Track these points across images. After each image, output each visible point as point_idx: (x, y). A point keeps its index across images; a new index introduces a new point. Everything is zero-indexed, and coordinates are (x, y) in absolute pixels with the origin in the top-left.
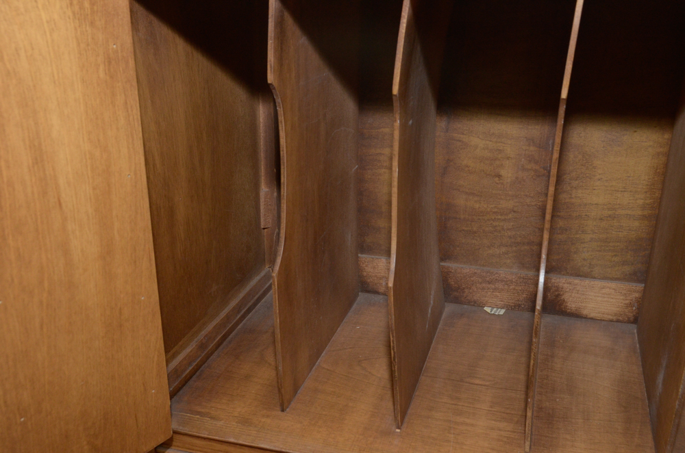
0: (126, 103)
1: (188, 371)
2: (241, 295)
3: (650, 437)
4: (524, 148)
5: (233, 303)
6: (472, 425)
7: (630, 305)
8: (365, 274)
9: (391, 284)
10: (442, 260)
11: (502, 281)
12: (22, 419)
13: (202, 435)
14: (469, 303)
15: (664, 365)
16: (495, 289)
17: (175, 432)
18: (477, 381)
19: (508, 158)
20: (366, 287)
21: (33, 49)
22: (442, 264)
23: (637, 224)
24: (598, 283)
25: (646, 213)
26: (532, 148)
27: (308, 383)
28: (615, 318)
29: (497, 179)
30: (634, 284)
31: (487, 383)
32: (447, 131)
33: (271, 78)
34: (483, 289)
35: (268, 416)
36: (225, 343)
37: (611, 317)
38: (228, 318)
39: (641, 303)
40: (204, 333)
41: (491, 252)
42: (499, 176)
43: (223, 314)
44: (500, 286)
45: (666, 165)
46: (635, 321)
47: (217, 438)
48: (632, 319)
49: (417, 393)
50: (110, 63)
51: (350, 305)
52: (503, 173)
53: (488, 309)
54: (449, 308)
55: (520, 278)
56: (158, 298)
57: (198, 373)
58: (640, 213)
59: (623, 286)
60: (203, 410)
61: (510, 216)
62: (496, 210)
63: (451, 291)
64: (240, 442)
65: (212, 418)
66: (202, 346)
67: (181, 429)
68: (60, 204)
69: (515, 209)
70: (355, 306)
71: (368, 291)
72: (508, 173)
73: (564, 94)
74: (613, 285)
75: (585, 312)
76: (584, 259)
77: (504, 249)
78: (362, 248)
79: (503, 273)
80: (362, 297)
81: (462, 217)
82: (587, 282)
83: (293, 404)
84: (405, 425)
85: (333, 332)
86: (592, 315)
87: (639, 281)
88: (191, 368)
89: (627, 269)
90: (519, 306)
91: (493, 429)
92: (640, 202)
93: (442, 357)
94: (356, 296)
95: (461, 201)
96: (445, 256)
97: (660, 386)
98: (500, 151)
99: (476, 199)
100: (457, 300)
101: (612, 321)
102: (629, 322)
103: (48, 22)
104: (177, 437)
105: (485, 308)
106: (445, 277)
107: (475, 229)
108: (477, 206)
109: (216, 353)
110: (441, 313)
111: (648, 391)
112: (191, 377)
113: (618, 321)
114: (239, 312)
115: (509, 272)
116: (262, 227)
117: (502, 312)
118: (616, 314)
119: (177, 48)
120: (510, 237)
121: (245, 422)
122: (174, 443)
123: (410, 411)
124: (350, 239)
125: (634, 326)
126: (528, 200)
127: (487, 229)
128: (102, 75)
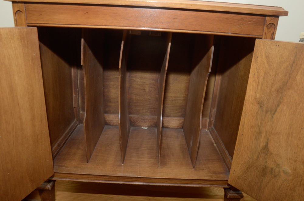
0: (38, 72)
1: (55, 153)
2: (69, 128)
3: (190, 158)
4: (151, 81)
5: (67, 131)
6: (143, 161)
7: (181, 124)
8: (106, 120)
9: (119, 123)
10: (129, 114)
11: (146, 119)
12: (8, 173)
13: (64, 173)
14: (137, 126)
15: (192, 139)
16: (145, 122)
17: (55, 173)
18: (143, 148)
19: (147, 84)
20: (107, 124)
21: (9, 56)
22: (129, 115)
23: (182, 101)
24: (172, 118)
25: (184, 98)
26: (153, 82)
27: (94, 154)
28: (177, 127)
29: (144, 90)
30: (182, 118)
31: (146, 149)
32: (129, 77)
33: (82, 63)
34: (141, 122)
35: (83, 165)
36: (65, 144)
37: (176, 127)
38: (66, 136)
39: (184, 123)
40: (59, 141)
41: (143, 111)
42: (145, 90)
43: (64, 135)
44: (146, 121)
45: (189, 86)
46: (182, 128)
47: (68, 173)
48: (181, 127)
49: (126, 153)
50: (33, 59)
51: (103, 129)
52: (145, 88)
53: (143, 128)
54: (132, 128)
55: (151, 118)
56: (48, 132)
57: (58, 154)
58: (182, 98)
59: (179, 119)
60: (62, 165)
61: (148, 101)
62: (144, 99)
63: (133, 123)
64: (76, 173)
65: (66, 167)
66: (59, 145)
67: (56, 171)
68: (18, 104)
69: (149, 99)
70: (104, 129)
71: (107, 125)
72: (147, 89)
73: (166, 68)
74: (176, 118)
75: (169, 126)
76: (169, 112)
77: (147, 110)
78: (105, 112)
79: (146, 117)
80: (106, 127)
81: (134, 101)
82: (169, 118)
83: (90, 160)
84: (124, 163)
85: (99, 138)
86: (171, 127)
87: (183, 117)
88: (56, 152)
89: (180, 114)
90: (151, 126)
91: (149, 161)
92: (182, 96)
93: (132, 142)
94: (104, 126)
95: (134, 97)
96: (130, 113)
97: (191, 144)
98: (145, 82)
99: (138, 96)
100: (134, 126)
101: (176, 128)
102: (181, 128)
103: (14, 47)
104: (55, 174)
105: (142, 127)
106: (130, 119)
107: (138, 105)
108: (139, 98)
109: (63, 147)
110: (130, 130)
111: (188, 146)
112: (56, 155)
113: (178, 128)
114: (69, 134)
115: (148, 117)
116: (74, 107)
117: (147, 128)
118: (177, 126)
119: (49, 53)
120: (148, 107)
121: (76, 167)
122: (55, 176)
123: (125, 159)
124: (102, 109)
125: (182, 130)
126: (153, 96)
127: (142, 105)
128: (31, 63)
